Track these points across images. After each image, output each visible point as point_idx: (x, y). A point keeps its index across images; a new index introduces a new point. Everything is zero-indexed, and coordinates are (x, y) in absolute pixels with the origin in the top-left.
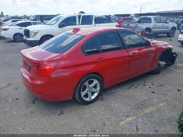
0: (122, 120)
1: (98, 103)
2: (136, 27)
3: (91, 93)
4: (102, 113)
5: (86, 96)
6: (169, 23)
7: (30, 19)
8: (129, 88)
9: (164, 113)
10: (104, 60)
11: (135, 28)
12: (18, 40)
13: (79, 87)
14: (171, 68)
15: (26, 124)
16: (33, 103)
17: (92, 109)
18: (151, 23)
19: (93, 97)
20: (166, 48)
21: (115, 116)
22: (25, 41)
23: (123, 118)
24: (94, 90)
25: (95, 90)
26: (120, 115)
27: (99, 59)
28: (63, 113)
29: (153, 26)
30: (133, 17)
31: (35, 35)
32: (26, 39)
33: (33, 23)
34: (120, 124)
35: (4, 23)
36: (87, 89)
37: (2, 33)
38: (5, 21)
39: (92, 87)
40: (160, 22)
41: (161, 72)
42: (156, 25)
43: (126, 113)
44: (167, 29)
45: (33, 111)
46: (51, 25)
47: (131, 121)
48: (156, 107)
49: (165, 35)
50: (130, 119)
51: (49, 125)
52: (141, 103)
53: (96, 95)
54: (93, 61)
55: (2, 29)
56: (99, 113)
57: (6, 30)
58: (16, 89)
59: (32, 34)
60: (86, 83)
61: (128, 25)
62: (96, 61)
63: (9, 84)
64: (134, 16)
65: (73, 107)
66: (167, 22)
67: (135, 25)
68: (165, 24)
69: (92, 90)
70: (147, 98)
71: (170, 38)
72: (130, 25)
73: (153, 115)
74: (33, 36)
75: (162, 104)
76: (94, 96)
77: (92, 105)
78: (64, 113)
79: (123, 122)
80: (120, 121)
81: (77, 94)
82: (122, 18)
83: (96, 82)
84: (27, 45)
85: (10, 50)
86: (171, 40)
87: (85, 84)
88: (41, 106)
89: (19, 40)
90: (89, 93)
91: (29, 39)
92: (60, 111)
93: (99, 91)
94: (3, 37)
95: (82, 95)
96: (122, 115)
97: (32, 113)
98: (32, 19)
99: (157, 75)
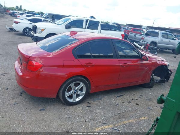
0: (99, 126)
1: (82, 106)
2: (142, 38)
3: (76, 95)
4: (81, 116)
5: (71, 97)
6: (176, 40)
7: (43, 16)
8: (117, 97)
9: (142, 127)
10: (93, 65)
11: (140, 40)
12: (26, 34)
13: (63, 87)
14: (166, 85)
15: (7, 113)
16: (20, 95)
17: (74, 111)
18: (158, 37)
19: (77, 100)
20: (161, 64)
21: (93, 121)
22: (32, 36)
23: (100, 124)
24: (79, 93)
25: (81, 93)
26: (98, 121)
27: (88, 63)
28: (44, 110)
29: (160, 40)
30: (144, 28)
31: (41, 32)
32: (33, 34)
33: (44, 20)
34: (95, 129)
35: (19, 17)
36: (72, 91)
37: (13, 25)
38: (20, 14)
39: (77, 89)
40: (167, 38)
41: (154, 87)
42: (162, 40)
43: (104, 121)
44: (174, 46)
45: (17, 102)
46: (58, 24)
47: (107, 129)
48: (136, 120)
49: (171, 51)
50: (107, 127)
51: (27, 118)
52: (123, 114)
53: (81, 97)
54: (82, 64)
55: (14, 21)
56: (79, 115)
57: (17, 23)
58: (9, 79)
59: (38, 30)
60: (72, 85)
61: (134, 36)
62: (85, 65)
63: (4, 74)
64: (146, 28)
65: (56, 106)
66: (175, 39)
67: (141, 37)
68: (172, 41)
69: (78, 92)
70: (130, 109)
71: (174, 55)
72: (137, 36)
73: (130, 127)
74: (40, 32)
75: (143, 118)
76: (79, 99)
77: (75, 106)
78: (46, 109)
79: (99, 128)
80: (97, 127)
81: (61, 93)
82: (132, 28)
83: (82, 85)
84: (32, 40)
85: (16, 42)
86: (175, 57)
87: (70, 85)
88: (26, 99)
89: (28, 34)
90: (73, 94)
91: (35, 35)
92: (42, 107)
93: (84, 94)
94: (14, 29)
95: (66, 95)
96: (100, 121)
97: (16, 104)
98: (45, 17)
99: (149, 89)
